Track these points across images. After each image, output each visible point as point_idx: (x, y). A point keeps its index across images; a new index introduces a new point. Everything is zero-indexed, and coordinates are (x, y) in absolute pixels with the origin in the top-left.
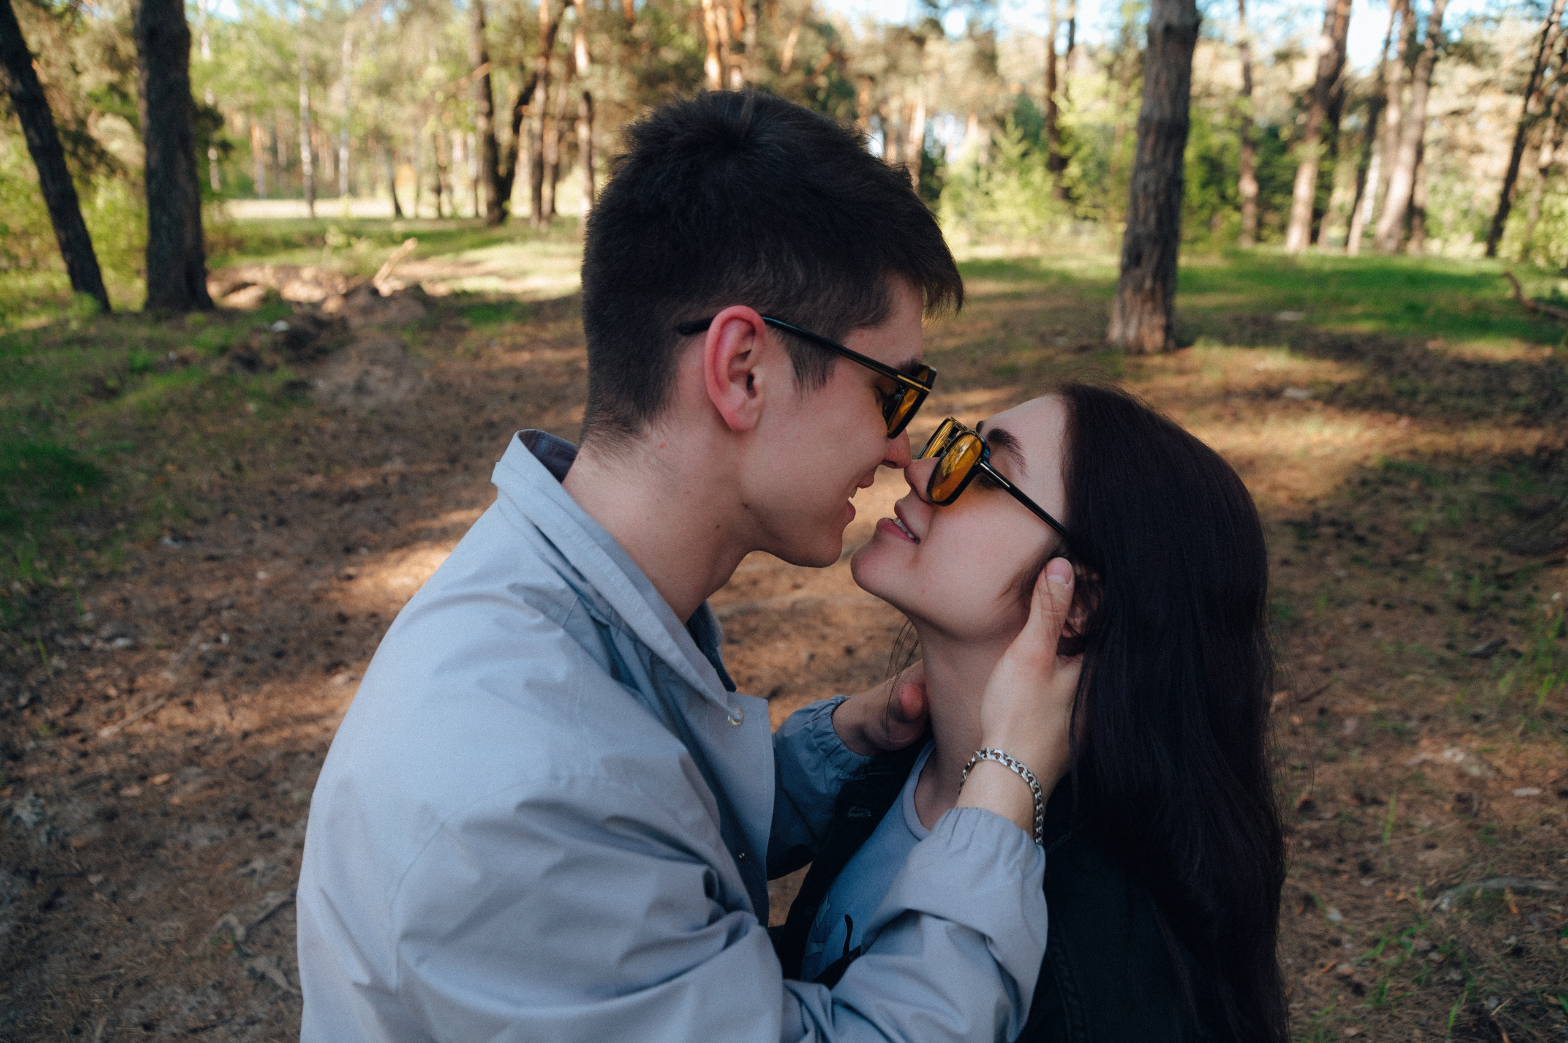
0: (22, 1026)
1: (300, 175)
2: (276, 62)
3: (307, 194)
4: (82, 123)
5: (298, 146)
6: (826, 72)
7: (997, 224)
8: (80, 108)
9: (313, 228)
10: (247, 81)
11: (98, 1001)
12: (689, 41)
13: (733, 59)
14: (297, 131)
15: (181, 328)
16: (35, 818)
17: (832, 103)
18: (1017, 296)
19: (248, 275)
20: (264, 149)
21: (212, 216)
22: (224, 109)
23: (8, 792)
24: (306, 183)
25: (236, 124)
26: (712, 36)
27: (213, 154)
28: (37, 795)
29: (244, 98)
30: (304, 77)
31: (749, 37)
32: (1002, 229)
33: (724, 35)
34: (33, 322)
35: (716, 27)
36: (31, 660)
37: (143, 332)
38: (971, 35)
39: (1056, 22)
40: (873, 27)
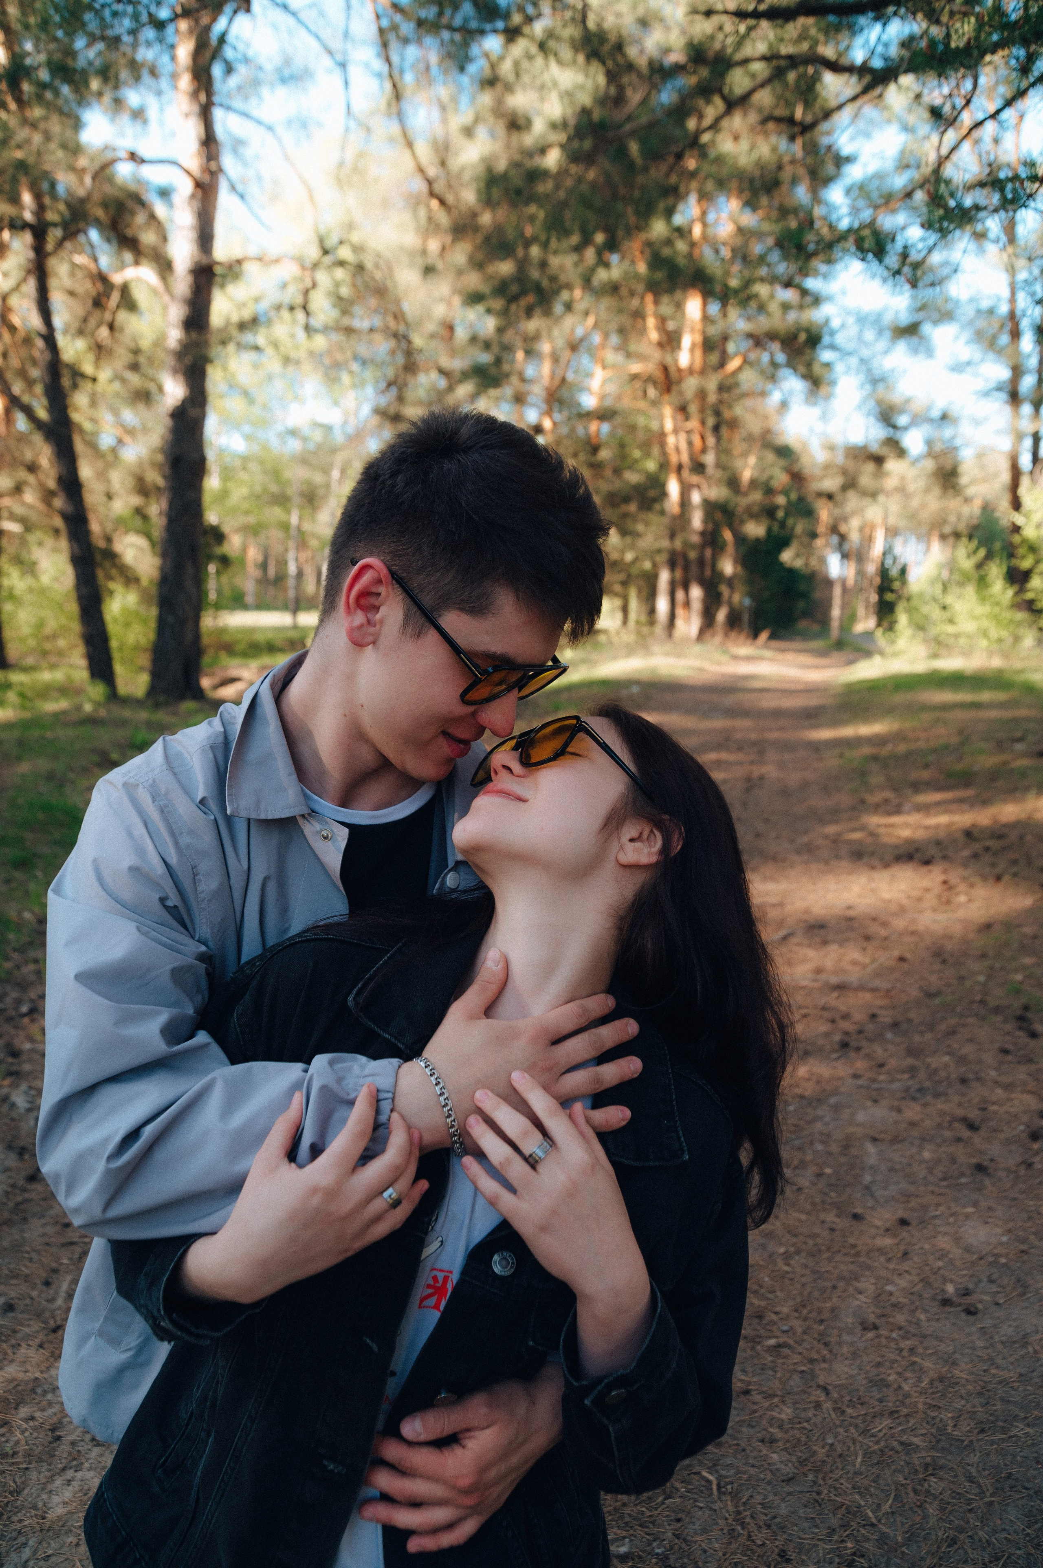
0: (6, 1272)
1: (285, 590)
2: (274, 488)
3: (291, 605)
4: (109, 540)
5: (286, 563)
6: (786, 492)
7: (957, 636)
8: (109, 526)
9: (294, 635)
10: (245, 506)
11: (65, 1261)
12: (651, 465)
13: (695, 479)
14: (286, 550)
15: (175, 714)
16: (27, 1105)
17: (790, 522)
18: (976, 706)
19: (233, 673)
20: (256, 565)
21: (208, 621)
22: (226, 529)
23: (7, 1082)
24: (291, 594)
25: (234, 543)
26: (674, 459)
27: (212, 568)
28: (30, 1088)
29: (242, 520)
30: (297, 500)
31: (709, 459)
32: (962, 641)
33: (685, 458)
34: (52, 706)
35: (677, 450)
36: (32, 977)
37: (143, 715)
38: (931, 453)
39: (1019, 436)
40: (831, 448)
